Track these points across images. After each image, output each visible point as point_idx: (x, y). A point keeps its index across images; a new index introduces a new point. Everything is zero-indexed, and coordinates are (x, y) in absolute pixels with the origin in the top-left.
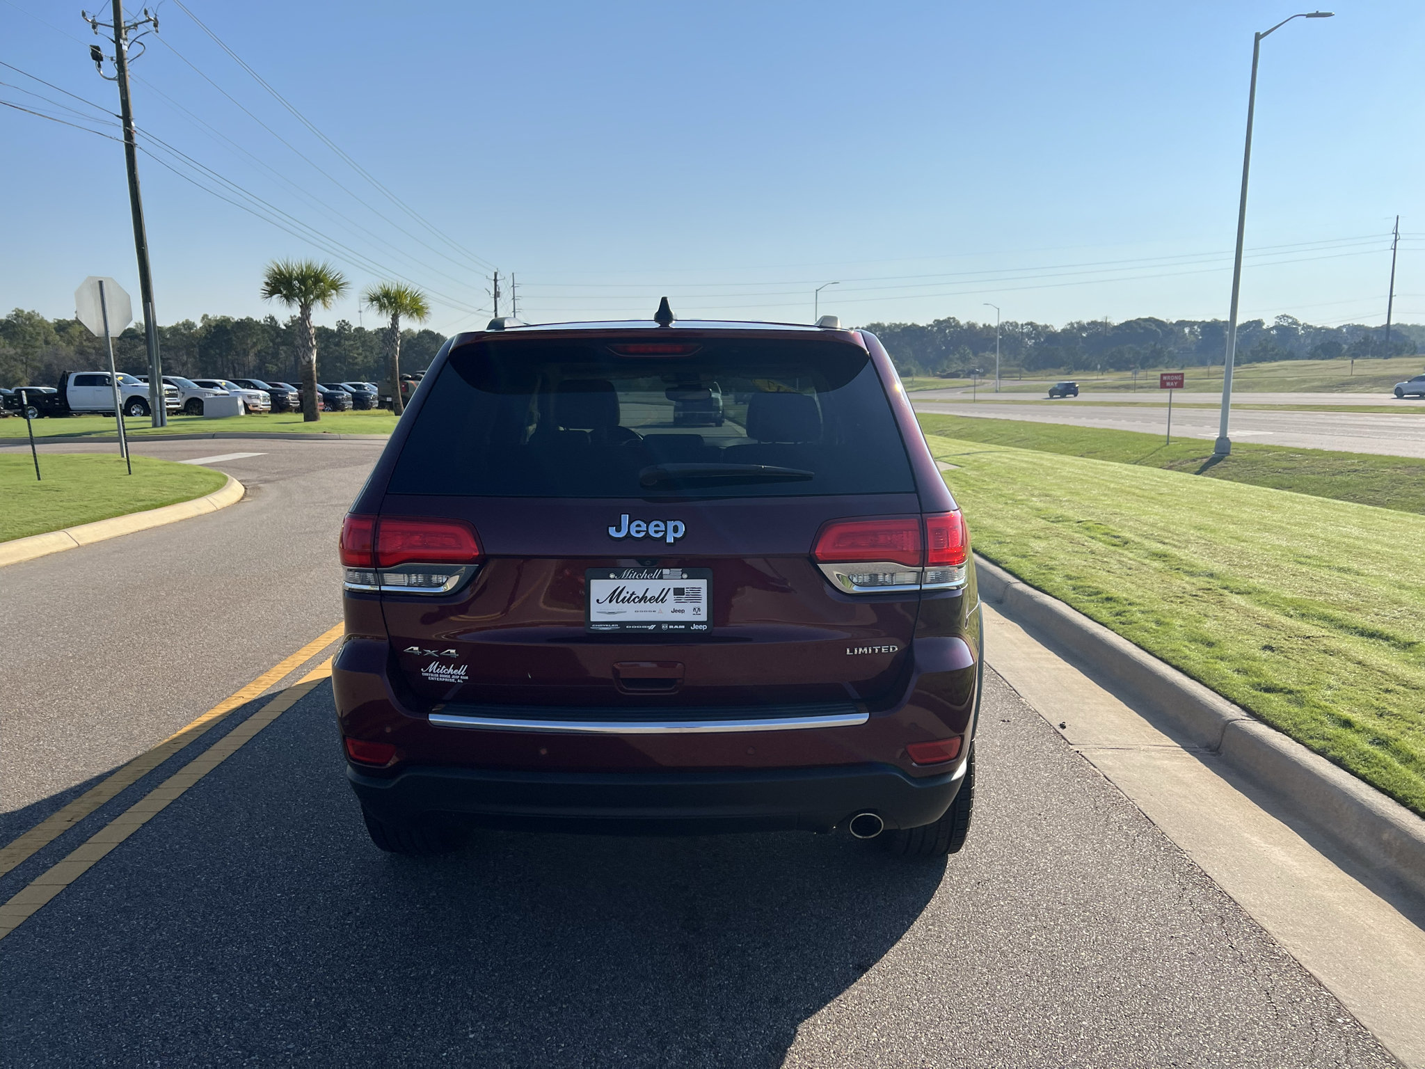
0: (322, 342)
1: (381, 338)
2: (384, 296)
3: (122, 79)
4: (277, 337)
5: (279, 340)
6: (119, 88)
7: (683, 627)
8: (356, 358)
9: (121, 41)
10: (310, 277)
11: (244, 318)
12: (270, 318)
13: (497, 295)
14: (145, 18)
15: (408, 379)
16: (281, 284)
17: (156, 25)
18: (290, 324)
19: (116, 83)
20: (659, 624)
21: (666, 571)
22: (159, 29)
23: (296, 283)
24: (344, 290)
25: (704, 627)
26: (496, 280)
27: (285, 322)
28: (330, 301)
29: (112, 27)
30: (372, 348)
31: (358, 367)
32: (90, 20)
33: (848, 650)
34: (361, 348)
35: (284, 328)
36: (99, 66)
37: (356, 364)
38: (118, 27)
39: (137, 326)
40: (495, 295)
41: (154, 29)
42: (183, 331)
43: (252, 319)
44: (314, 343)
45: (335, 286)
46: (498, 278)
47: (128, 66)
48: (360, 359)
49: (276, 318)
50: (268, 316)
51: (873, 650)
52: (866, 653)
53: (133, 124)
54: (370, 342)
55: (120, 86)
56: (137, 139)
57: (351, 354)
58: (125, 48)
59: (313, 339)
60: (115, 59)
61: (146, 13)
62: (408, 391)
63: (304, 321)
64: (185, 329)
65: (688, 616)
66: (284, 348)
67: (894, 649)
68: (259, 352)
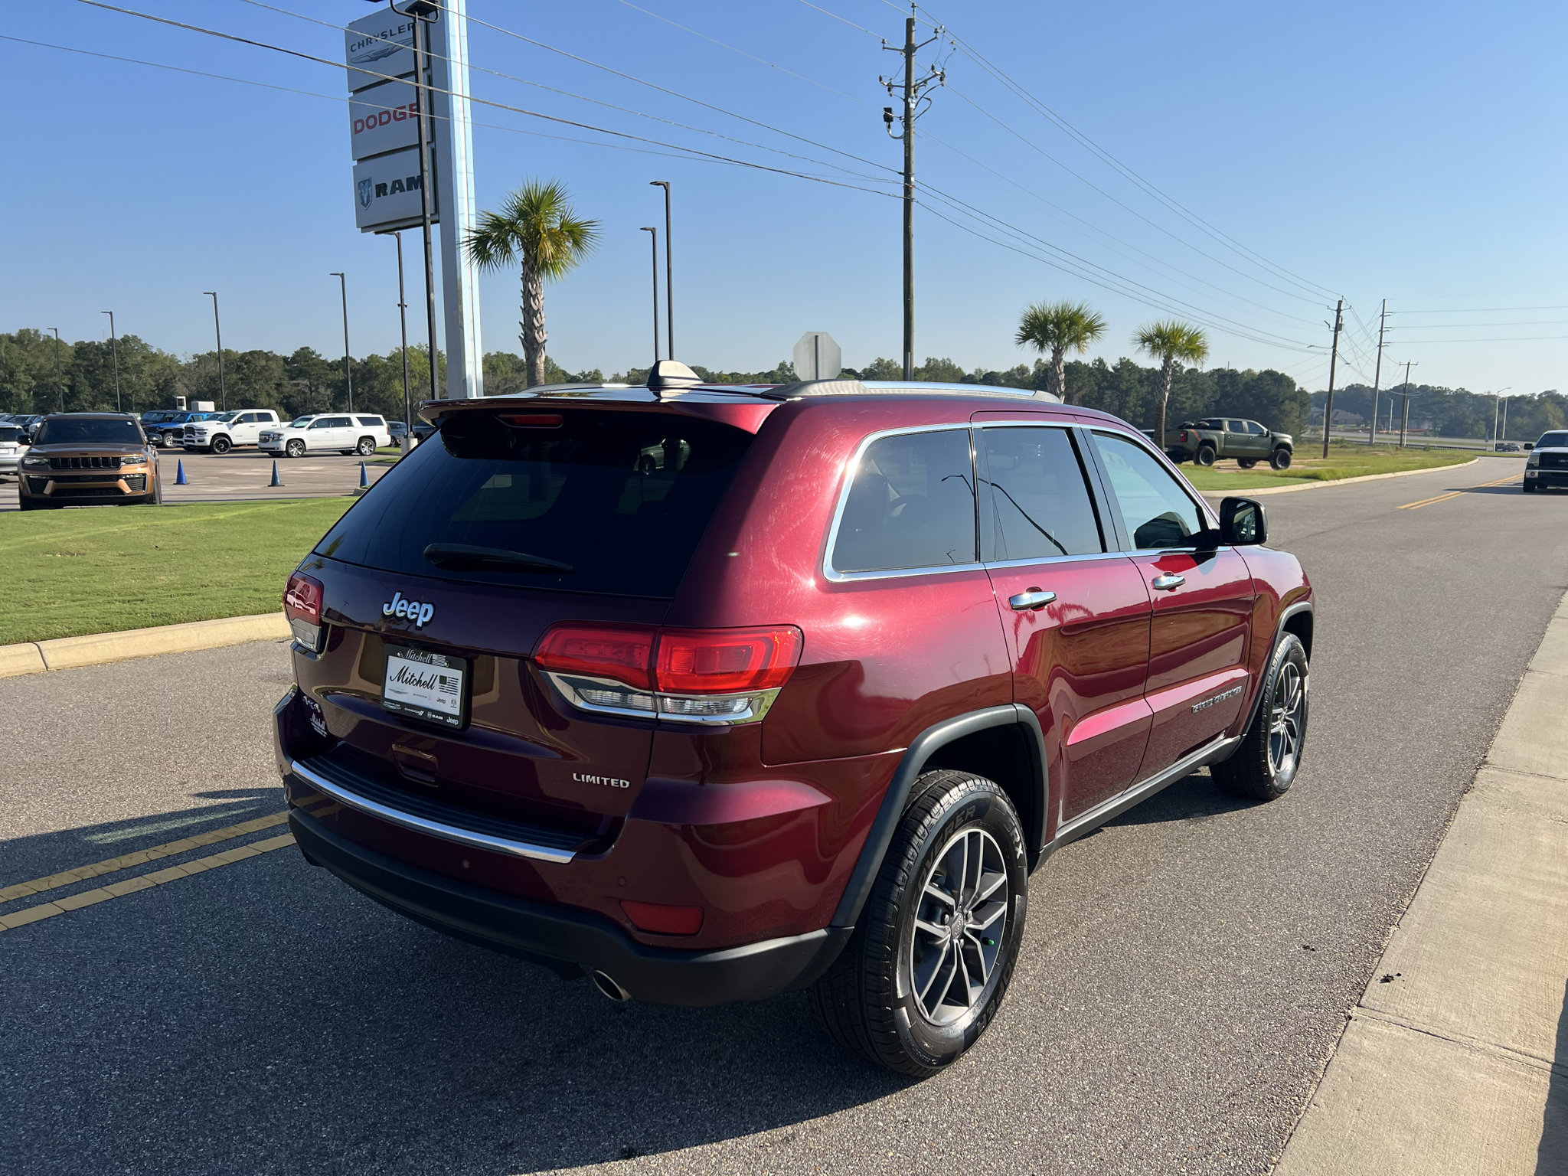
0: (1149, 386)
1: (1216, 380)
2: (1157, 336)
3: (907, 138)
4: (1103, 381)
5: (1105, 384)
6: (903, 145)
7: (441, 718)
8: (1184, 402)
9: (910, 100)
10: (1064, 320)
11: (1072, 362)
12: (1098, 360)
13: (1338, 327)
14: (932, 74)
15: (1190, 427)
16: (1037, 329)
17: (941, 79)
18: (1119, 367)
19: (902, 141)
20: (426, 710)
21: (435, 656)
22: (944, 82)
23: (1051, 327)
24: (1101, 333)
25: (455, 722)
26: (1339, 311)
27: (1114, 365)
28: (1085, 344)
29: (903, 87)
30: (1204, 391)
31: (1185, 413)
32: (886, 84)
33: (575, 775)
34: (1191, 392)
35: (1112, 371)
36: (889, 127)
37: (1184, 409)
38: (908, 86)
39: (976, 372)
40: (1336, 328)
41: (940, 83)
42: (1017, 375)
43: (1080, 363)
44: (1063, 390)
45: (1091, 328)
46: (1342, 308)
47: (913, 123)
48: (1187, 405)
49: (1105, 361)
50: (1097, 358)
51: (602, 781)
52: (594, 782)
53: (913, 179)
54: (1201, 385)
55: (905, 144)
56: (914, 194)
57: (1180, 398)
58: (912, 106)
59: (1063, 385)
60: (903, 118)
61: (933, 68)
62: (1186, 441)
63: (1054, 366)
64: (1019, 375)
65: (446, 708)
66: (1109, 392)
67: (624, 784)
68: (1083, 396)
